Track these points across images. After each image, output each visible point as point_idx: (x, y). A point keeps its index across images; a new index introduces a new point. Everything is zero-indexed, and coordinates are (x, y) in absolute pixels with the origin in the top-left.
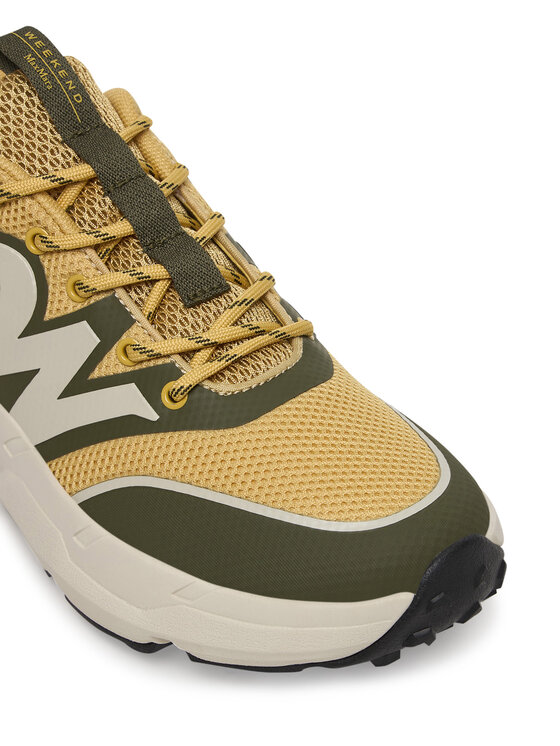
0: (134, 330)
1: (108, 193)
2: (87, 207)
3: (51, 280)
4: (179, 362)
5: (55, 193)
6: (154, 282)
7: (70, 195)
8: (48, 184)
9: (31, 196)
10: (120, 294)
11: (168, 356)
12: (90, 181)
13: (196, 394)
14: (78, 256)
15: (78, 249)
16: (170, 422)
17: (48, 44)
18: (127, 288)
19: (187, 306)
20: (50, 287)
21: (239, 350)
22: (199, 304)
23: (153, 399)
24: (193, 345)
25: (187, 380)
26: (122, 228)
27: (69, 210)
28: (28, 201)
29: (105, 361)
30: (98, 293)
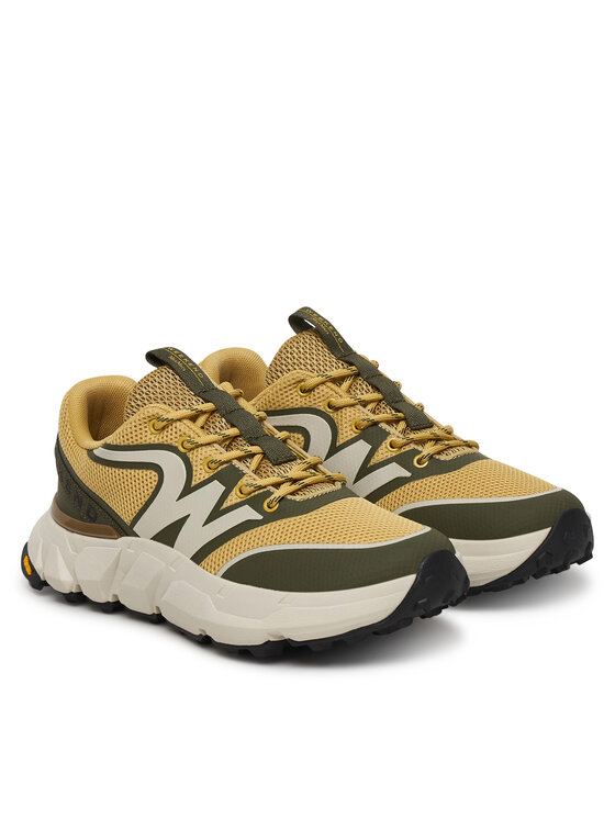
0: (245, 478)
1: (223, 416)
2: (212, 425)
3: (194, 464)
4: (272, 489)
5: (193, 419)
6: (254, 455)
7: (201, 420)
8: (189, 412)
9: (179, 420)
10: (235, 462)
11: (265, 487)
12: (212, 412)
13: (282, 503)
14: (209, 448)
15: (209, 444)
16: (269, 518)
17: (186, 357)
18: (239, 459)
19: (274, 465)
20: (194, 468)
21: (306, 481)
22: (280, 464)
23: (258, 509)
24: (279, 479)
25: (278, 493)
26: (233, 431)
27: (202, 428)
28: (179, 423)
29: (230, 497)
30: (222, 464)
